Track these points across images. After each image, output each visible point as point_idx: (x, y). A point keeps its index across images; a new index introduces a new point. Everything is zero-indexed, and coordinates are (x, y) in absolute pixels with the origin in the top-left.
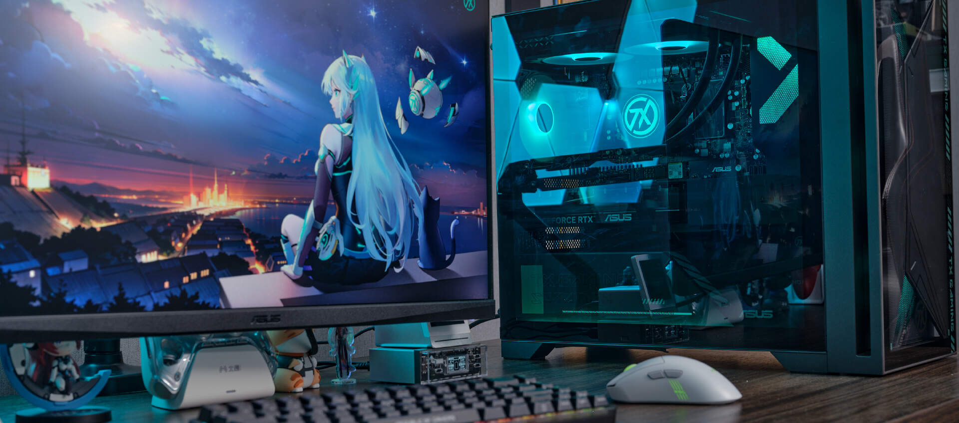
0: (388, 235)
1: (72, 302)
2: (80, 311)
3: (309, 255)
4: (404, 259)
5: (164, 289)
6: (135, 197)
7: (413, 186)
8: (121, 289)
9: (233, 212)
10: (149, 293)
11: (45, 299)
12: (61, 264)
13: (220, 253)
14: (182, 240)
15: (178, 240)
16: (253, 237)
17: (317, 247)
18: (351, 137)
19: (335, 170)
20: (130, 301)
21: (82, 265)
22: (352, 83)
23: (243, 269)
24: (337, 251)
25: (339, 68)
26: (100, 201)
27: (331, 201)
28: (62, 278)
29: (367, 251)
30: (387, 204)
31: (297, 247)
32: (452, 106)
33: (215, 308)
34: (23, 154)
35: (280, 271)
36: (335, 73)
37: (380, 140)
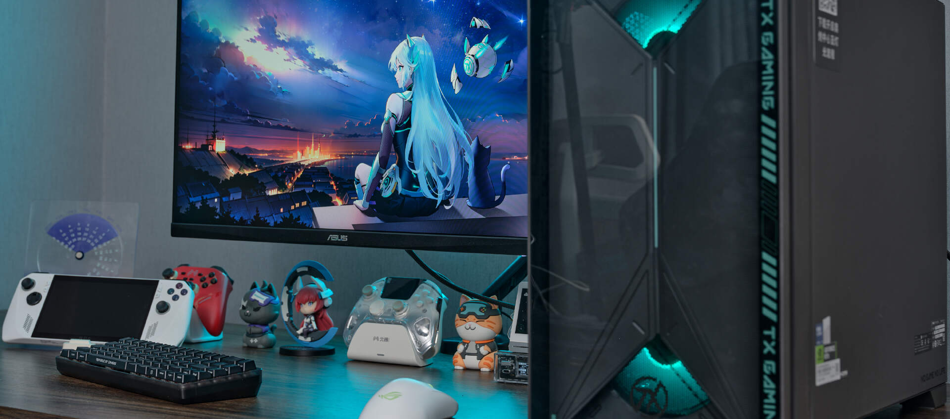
0: (440, 178)
1: (234, 217)
2: (237, 224)
3: (374, 193)
4: (454, 198)
5: (280, 213)
6: (266, 155)
7: (465, 136)
8: (257, 211)
9: (323, 162)
10: (272, 215)
11: (221, 215)
12: (229, 196)
13: (314, 190)
14: (291, 182)
15: (289, 181)
16: (336, 179)
17: (381, 187)
18: (411, 101)
19: (397, 128)
20: (262, 219)
21: (238, 196)
22: (413, 59)
23: (329, 203)
24: (396, 191)
25: (403, 49)
26: (249, 158)
27: (393, 152)
28: (229, 203)
29: (421, 191)
30: (440, 152)
31: (366, 187)
32: (507, 63)
33: (309, 228)
34: (214, 132)
35: (353, 204)
36: (400, 53)
37: (436, 100)
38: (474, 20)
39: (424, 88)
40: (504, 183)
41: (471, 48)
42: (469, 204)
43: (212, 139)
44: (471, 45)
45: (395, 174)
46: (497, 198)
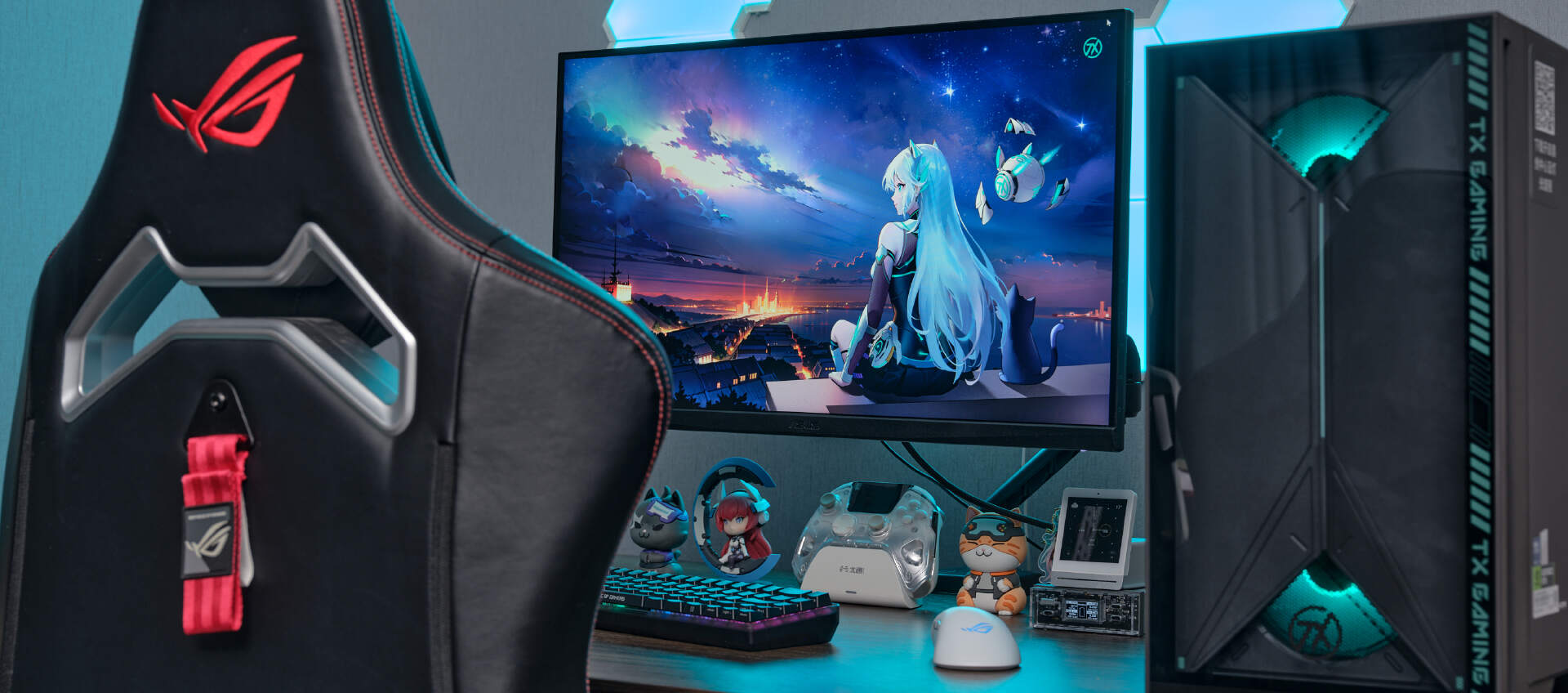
0: (959, 342)
3: (861, 361)
4: (979, 370)
5: (717, 389)
6: (695, 306)
7: (997, 284)
8: (681, 387)
9: (783, 318)
10: (704, 392)
13: (768, 358)
14: (733, 345)
15: (730, 344)
16: (801, 342)
17: (870, 354)
18: (916, 234)
19: (895, 270)
20: (687, 398)
22: (920, 174)
23: (789, 374)
24: (893, 359)
25: (904, 160)
26: (668, 310)
27: (889, 305)
29: (931, 360)
30: (959, 306)
31: (848, 354)
32: (1059, 183)
33: (760, 410)
34: (614, 274)
35: (828, 377)
36: (899, 167)
37: (953, 234)
38: (1011, 122)
39: (936, 217)
40: (1055, 350)
41: (1005, 161)
42: (1003, 378)
43: (611, 284)
44: (1007, 158)
45: (891, 336)
46: (1044, 370)
